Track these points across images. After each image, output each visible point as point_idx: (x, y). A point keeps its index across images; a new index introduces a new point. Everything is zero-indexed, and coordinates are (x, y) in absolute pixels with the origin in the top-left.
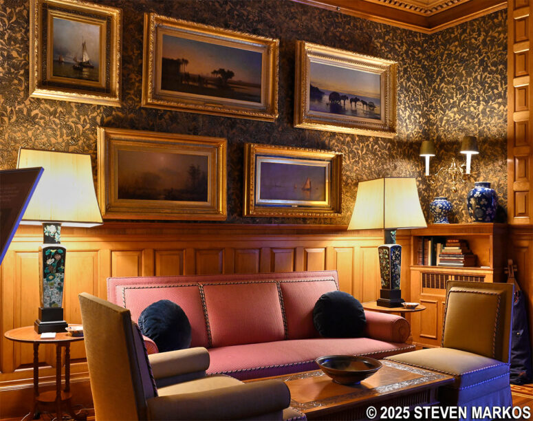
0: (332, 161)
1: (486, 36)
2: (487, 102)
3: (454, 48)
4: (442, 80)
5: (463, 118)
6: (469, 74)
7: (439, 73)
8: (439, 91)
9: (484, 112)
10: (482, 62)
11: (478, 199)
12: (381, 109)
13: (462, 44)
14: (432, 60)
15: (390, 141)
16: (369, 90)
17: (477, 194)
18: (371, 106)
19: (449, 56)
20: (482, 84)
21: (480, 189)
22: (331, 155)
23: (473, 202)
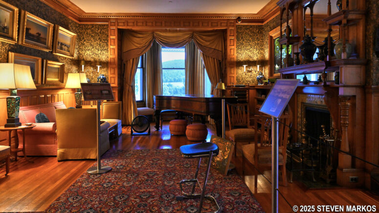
0: (61, 66)
1: (101, 31)
2: (101, 51)
3: (89, 31)
4: (85, 41)
5: (93, 54)
6: (95, 41)
7: (83, 38)
8: (84, 44)
9: (100, 54)
10: (99, 38)
11: (102, 80)
12: (70, 49)
13: (92, 31)
14: (81, 33)
15: (70, 59)
16: (68, 42)
17: (101, 78)
18: (68, 48)
19: (87, 33)
20: (100, 45)
21: (102, 76)
22: (61, 64)
23: (100, 80)
